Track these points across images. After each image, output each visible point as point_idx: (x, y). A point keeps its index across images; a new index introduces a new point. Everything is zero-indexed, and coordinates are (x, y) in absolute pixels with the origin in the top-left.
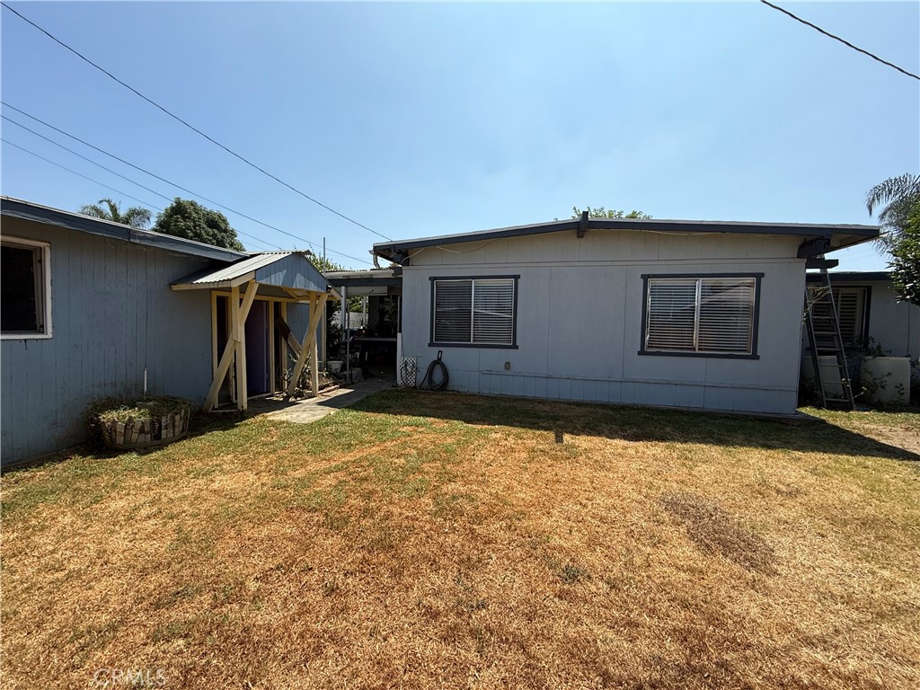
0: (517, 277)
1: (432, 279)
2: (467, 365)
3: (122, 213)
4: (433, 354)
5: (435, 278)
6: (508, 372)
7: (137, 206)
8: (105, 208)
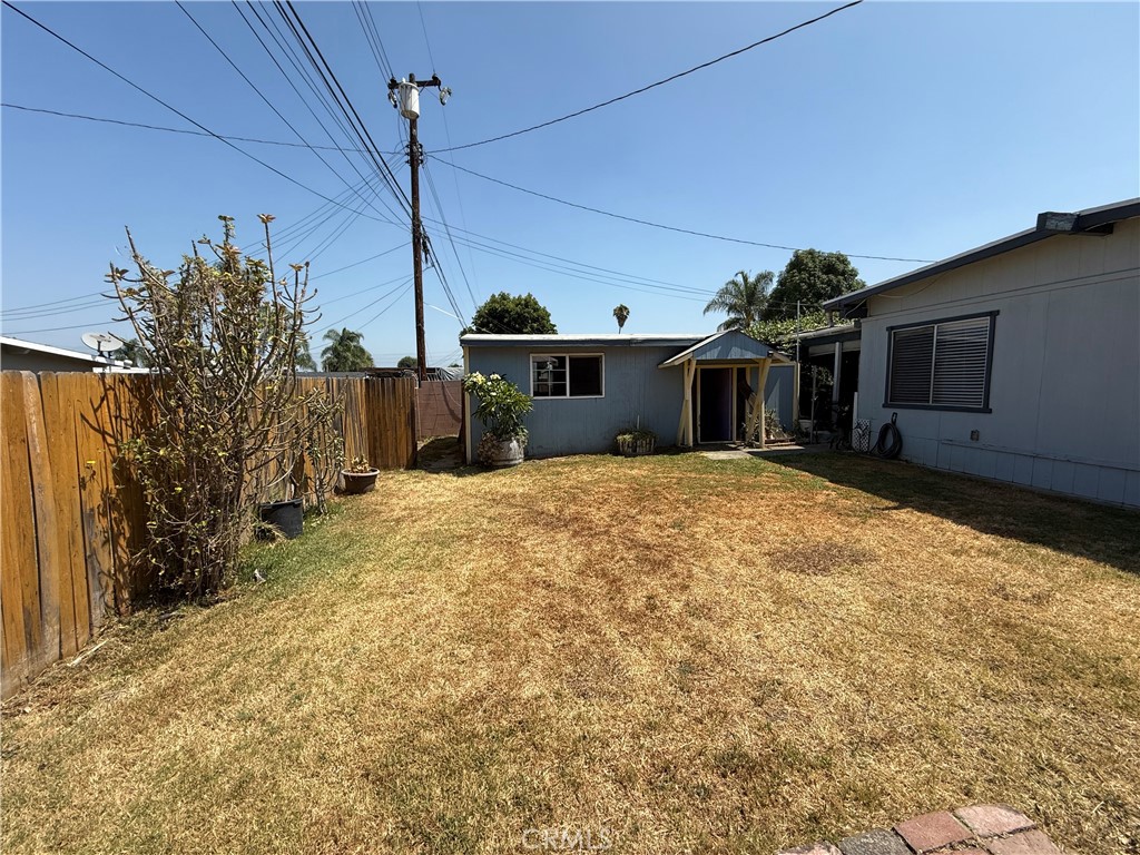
0: (993, 315)
1: (890, 329)
2: (926, 431)
3: (752, 279)
4: (886, 416)
5: (892, 328)
6: (975, 444)
7: (761, 270)
8: (740, 279)
